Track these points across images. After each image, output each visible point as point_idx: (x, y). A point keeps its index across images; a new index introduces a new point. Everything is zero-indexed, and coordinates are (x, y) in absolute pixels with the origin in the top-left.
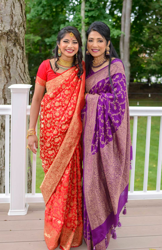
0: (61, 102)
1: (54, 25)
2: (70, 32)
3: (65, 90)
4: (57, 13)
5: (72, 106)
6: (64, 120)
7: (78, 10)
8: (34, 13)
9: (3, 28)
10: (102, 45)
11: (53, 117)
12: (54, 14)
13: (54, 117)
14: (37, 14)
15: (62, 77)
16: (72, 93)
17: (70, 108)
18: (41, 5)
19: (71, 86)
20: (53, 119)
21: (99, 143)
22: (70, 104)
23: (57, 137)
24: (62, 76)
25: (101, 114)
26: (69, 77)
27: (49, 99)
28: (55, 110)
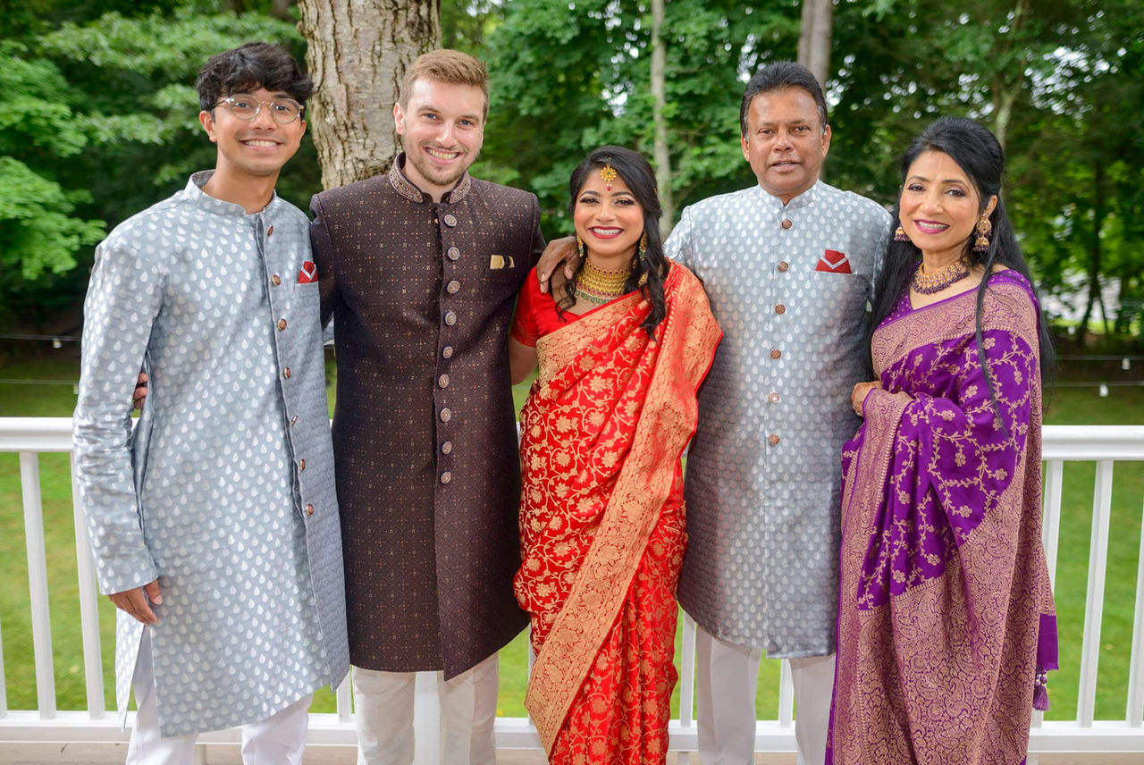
0: (575, 419)
1: (564, 133)
2: (602, 165)
3: (592, 377)
4: (572, 91)
5: (618, 435)
6: (586, 484)
7: (642, 75)
8: (495, 96)
9: (368, 153)
10: (963, 208)
11: (548, 467)
12: (561, 92)
13: (553, 468)
14: (506, 99)
15: (581, 329)
16: (619, 388)
17: (610, 443)
18: (516, 66)
19: (616, 364)
20: (551, 474)
21: (887, 575)
22: (609, 426)
23: (564, 541)
24: (583, 323)
25: (904, 471)
26: (610, 330)
27: (539, 405)
28: (556, 445)
